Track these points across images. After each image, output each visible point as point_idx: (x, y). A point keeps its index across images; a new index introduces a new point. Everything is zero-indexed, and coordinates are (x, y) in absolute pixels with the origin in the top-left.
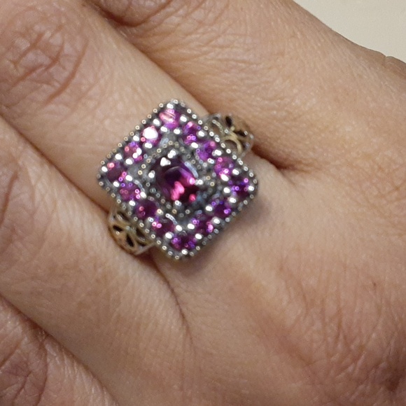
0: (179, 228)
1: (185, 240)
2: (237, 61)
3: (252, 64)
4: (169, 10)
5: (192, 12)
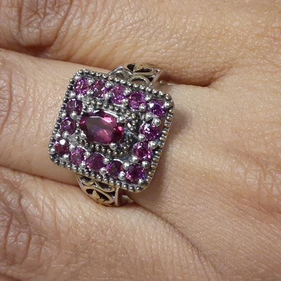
0: (126, 165)
1: (136, 172)
2: (131, 25)
3: (143, 20)
4: (69, 18)
5: (86, 9)
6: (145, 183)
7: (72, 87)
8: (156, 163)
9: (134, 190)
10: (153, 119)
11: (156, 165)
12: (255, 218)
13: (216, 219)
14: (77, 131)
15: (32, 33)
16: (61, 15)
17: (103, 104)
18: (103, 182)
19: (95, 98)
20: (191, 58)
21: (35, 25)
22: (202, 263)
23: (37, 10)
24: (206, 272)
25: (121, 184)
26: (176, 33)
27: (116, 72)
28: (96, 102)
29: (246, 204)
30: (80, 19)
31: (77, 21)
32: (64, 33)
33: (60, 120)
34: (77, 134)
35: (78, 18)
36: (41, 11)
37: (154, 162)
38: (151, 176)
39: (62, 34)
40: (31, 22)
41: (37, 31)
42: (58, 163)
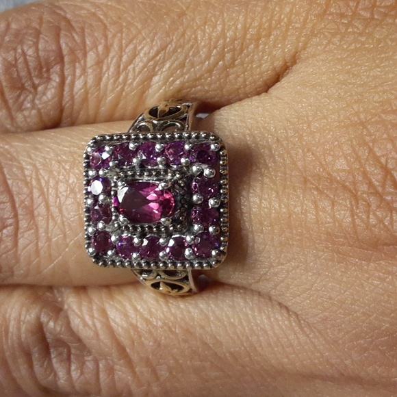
6: (221, 253)
7: (88, 163)
8: (226, 223)
9: (211, 266)
10: (203, 170)
11: (226, 226)
12: (360, 259)
13: (314, 273)
14: (113, 218)
15: (29, 117)
16: (55, 81)
17: (135, 172)
18: (168, 269)
19: (122, 168)
20: (244, 73)
21: (29, 105)
22: (308, 336)
23: (23, 85)
24: (315, 347)
25: (192, 265)
26: (215, 48)
27: (137, 125)
28: (126, 172)
29: (343, 245)
30: (83, 77)
31: (81, 81)
32: (70, 102)
33: (88, 210)
34: (115, 220)
35: (80, 76)
36: (28, 85)
37: (224, 223)
38: (226, 242)
39: (68, 105)
40: (22, 103)
41: (34, 112)
42: (105, 264)
